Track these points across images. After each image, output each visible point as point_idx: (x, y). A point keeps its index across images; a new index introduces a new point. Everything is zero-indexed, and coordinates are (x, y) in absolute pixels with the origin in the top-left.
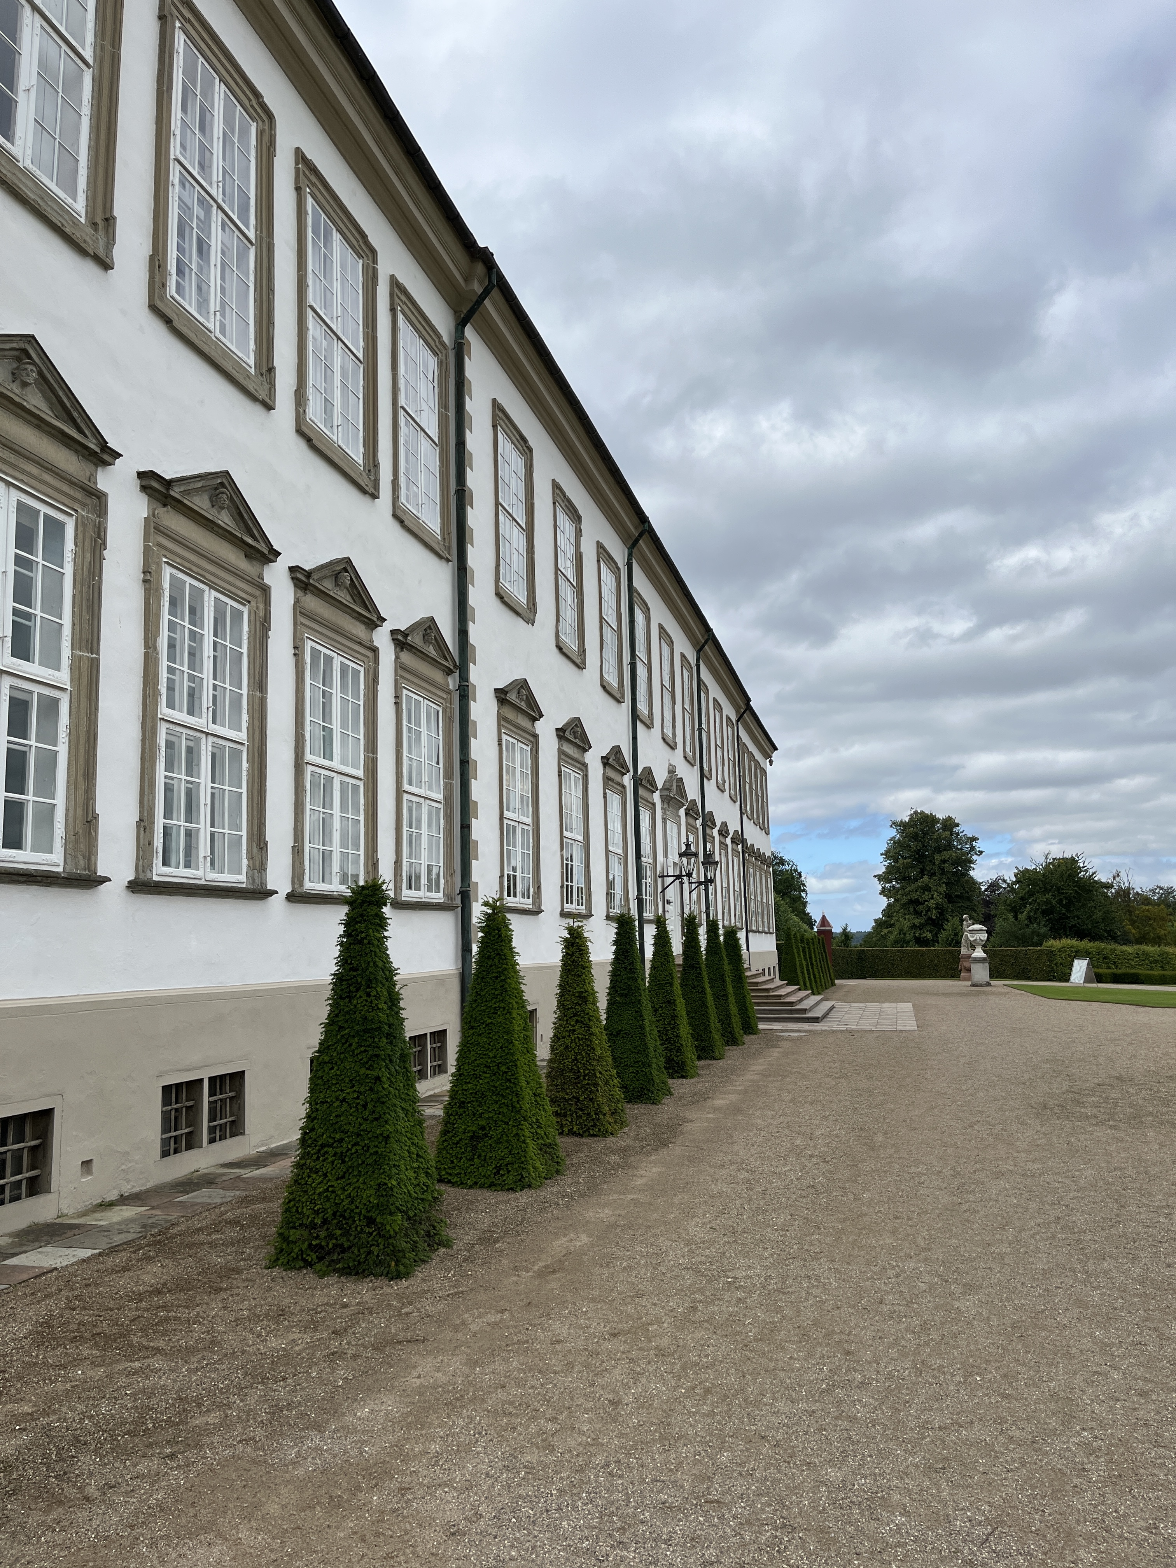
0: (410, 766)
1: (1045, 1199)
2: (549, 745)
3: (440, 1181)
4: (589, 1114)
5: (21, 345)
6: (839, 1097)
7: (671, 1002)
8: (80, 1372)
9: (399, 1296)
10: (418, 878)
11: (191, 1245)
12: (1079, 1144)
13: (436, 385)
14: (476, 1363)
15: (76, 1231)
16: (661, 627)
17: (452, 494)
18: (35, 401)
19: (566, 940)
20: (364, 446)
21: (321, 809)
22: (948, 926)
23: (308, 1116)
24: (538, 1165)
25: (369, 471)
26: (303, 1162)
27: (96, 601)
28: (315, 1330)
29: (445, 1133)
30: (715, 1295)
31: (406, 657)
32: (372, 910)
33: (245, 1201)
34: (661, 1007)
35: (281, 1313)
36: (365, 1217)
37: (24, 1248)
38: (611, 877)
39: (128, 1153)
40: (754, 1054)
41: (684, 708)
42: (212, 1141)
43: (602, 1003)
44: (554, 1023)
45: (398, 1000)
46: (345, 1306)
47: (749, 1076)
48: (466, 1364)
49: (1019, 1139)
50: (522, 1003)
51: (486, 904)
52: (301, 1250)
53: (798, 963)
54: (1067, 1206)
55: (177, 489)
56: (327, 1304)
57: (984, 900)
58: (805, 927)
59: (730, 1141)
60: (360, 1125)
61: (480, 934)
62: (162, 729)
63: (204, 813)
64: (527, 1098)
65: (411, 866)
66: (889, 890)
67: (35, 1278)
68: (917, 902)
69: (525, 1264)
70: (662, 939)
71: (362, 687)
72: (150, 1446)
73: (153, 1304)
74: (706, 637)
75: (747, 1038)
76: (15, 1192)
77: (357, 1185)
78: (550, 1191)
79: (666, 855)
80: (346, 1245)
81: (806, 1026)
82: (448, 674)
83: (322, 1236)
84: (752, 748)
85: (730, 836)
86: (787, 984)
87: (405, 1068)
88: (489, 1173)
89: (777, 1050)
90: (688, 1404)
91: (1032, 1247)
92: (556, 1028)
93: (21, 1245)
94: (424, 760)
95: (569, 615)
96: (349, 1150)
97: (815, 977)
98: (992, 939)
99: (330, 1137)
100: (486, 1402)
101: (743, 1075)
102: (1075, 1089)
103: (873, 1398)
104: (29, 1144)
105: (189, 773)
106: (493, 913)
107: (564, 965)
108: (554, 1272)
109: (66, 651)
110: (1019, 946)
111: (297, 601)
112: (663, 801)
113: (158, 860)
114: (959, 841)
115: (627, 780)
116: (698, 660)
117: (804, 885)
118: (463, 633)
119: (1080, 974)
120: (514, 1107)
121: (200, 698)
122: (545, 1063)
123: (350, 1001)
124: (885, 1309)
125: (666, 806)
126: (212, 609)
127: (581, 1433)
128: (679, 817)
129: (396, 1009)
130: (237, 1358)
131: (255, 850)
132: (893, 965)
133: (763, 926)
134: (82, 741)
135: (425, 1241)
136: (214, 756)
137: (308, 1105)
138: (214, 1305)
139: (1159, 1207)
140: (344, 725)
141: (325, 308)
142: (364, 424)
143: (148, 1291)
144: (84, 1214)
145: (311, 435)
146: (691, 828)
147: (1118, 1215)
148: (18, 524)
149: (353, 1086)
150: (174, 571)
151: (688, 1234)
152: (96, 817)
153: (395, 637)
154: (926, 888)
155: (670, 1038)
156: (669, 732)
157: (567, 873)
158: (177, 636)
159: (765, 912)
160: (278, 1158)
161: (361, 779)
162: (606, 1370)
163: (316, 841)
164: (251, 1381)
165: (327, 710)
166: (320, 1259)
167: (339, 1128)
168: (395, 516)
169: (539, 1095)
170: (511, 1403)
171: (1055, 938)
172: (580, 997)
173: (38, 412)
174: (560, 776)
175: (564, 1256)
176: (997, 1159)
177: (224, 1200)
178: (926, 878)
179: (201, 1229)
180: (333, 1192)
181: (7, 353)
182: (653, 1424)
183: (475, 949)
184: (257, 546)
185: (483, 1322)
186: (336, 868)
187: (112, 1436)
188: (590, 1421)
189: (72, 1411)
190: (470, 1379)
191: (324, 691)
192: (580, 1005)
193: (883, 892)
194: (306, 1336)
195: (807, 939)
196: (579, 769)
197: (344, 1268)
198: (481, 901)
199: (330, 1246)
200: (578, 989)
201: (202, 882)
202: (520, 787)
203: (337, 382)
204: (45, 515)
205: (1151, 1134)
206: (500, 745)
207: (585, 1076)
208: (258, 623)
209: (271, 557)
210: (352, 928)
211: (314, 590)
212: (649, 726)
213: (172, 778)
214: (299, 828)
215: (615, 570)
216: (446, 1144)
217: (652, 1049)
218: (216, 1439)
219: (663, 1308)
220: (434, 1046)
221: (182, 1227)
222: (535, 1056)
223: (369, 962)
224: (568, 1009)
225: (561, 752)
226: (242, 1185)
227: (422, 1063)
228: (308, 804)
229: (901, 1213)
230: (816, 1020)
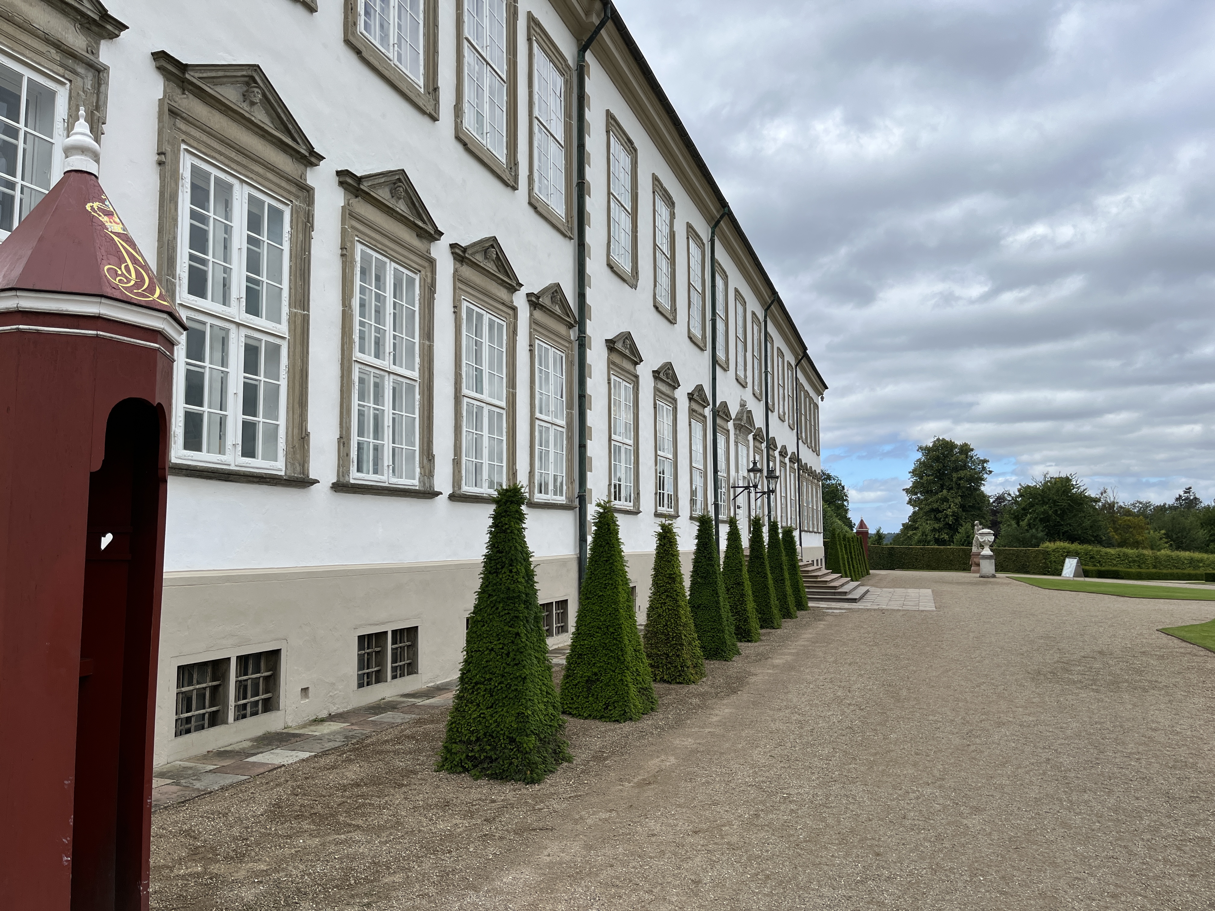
0: (541, 399)
1: (1038, 744)
2: (647, 383)
3: (564, 713)
4: (676, 666)
5: (250, 73)
6: (872, 660)
7: (740, 584)
8: (301, 841)
9: (534, 797)
10: (547, 485)
11: (380, 752)
12: (1067, 703)
13: (562, 99)
14: (591, 848)
15: (298, 739)
16: (736, 290)
17: (574, 186)
18: (260, 116)
19: (659, 534)
20: (507, 149)
21: (474, 431)
22: (962, 530)
23: (466, 661)
24: (637, 703)
25: (511, 168)
26: (462, 694)
27: (306, 271)
28: (472, 817)
29: (567, 677)
30: (773, 806)
31: (538, 315)
32: (513, 508)
33: (419, 722)
34: (732, 587)
35: (446, 804)
36: (508, 737)
37: (261, 750)
38: (694, 487)
39: (334, 684)
40: (805, 625)
41: (753, 355)
42: (394, 677)
43: (687, 583)
44: (650, 597)
45: (533, 576)
46: (493, 801)
47: (801, 642)
48: (584, 848)
49: (1017, 697)
50: (626, 581)
51: (599, 505)
52: (461, 759)
53: (840, 557)
54: (1056, 750)
55: (366, 184)
56: (480, 799)
57: (992, 510)
58: (847, 528)
59: (786, 691)
60: (504, 668)
61: (594, 528)
62: (356, 368)
63: (388, 433)
64: (629, 652)
65: (541, 476)
66: (915, 501)
67: (269, 771)
68: (937, 511)
69: (627, 777)
70: (734, 536)
71: (505, 337)
72: (352, 897)
73: (354, 793)
74: (772, 299)
75: (800, 613)
76: (254, 709)
77: (502, 713)
78: (647, 723)
79: (737, 471)
80: (494, 757)
81: (846, 605)
82: (570, 328)
83: (476, 750)
84: (807, 387)
85: (788, 457)
86: (832, 573)
87: (538, 627)
88: (600, 708)
89: (823, 623)
90: (753, 885)
91: (1027, 780)
92: (651, 601)
93: (259, 748)
94: (551, 394)
95: (664, 280)
96: (496, 687)
97: (853, 568)
98: (997, 540)
99: (482, 677)
100: (599, 876)
101: (796, 641)
102: (1065, 660)
103: (897, 889)
104: (263, 675)
105: (376, 402)
106: (605, 512)
107: (658, 553)
108: (650, 783)
109: (285, 309)
110: (1020, 547)
111: (456, 271)
112: (735, 429)
113: (354, 468)
114: (973, 462)
115: (708, 412)
116: (765, 317)
117: (846, 496)
118: (581, 296)
119: (1070, 570)
120: (619, 659)
121: (384, 345)
122: (643, 628)
123: (497, 575)
124: (907, 823)
125: (738, 432)
126: (392, 277)
127: (670, 902)
128: (748, 441)
129: (531, 583)
130: (415, 835)
131: (425, 461)
132: (917, 559)
133: (813, 528)
134: (298, 377)
135: (552, 757)
136: (394, 389)
137: (465, 653)
138: (398, 796)
139: (1131, 753)
140: (491, 367)
141: (477, 39)
142: (507, 131)
143: (350, 784)
144: (304, 726)
145: (466, 140)
146: (757, 450)
147: (1097, 759)
148: (249, 212)
149: (499, 639)
150: (364, 248)
151: (752, 760)
152: (308, 435)
153: (530, 299)
154: (945, 500)
155: (738, 611)
156: (741, 374)
157: (660, 484)
158: (366, 298)
159: (815, 516)
160: (443, 692)
161: (503, 409)
162: (689, 858)
163: (471, 454)
164: (426, 852)
165: (479, 355)
166: (475, 766)
167: (489, 671)
168: (530, 204)
169: (639, 651)
170: (618, 878)
171: (1050, 541)
172: (670, 578)
173: (263, 125)
174: (655, 408)
175: (657, 772)
176: (999, 712)
177: (404, 721)
178: (945, 491)
179: (387, 741)
180: (484, 718)
181: (238, 79)
182: (726, 899)
183: (590, 539)
184: (426, 228)
185: (596, 818)
186: (485, 475)
187: (324, 889)
188: (678, 894)
189: (295, 870)
190: (587, 859)
191: (476, 341)
192: (670, 584)
193: (910, 502)
194: (465, 822)
195: (848, 538)
196: (670, 402)
197: (492, 774)
198: (594, 503)
199: (482, 757)
200: (668, 572)
201: (386, 485)
202: (624, 417)
203: (486, 99)
204: (269, 205)
205: (1126, 696)
206: (609, 383)
207: (673, 638)
208: (427, 287)
209: (437, 236)
210: (498, 521)
211: (469, 262)
212: (725, 370)
213: (364, 406)
214: (458, 445)
215: (701, 245)
216: (567, 685)
217: (725, 619)
218: (400, 893)
219: (733, 814)
220: (558, 611)
221: (374, 739)
222: (636, 621)
223: (511, 547)
224: (661, 587)
225: (656, 390)
226: (416, 710)
227: (550, 624)
228: (464, 427)
229: (921, 750)
230: (854, 600)
